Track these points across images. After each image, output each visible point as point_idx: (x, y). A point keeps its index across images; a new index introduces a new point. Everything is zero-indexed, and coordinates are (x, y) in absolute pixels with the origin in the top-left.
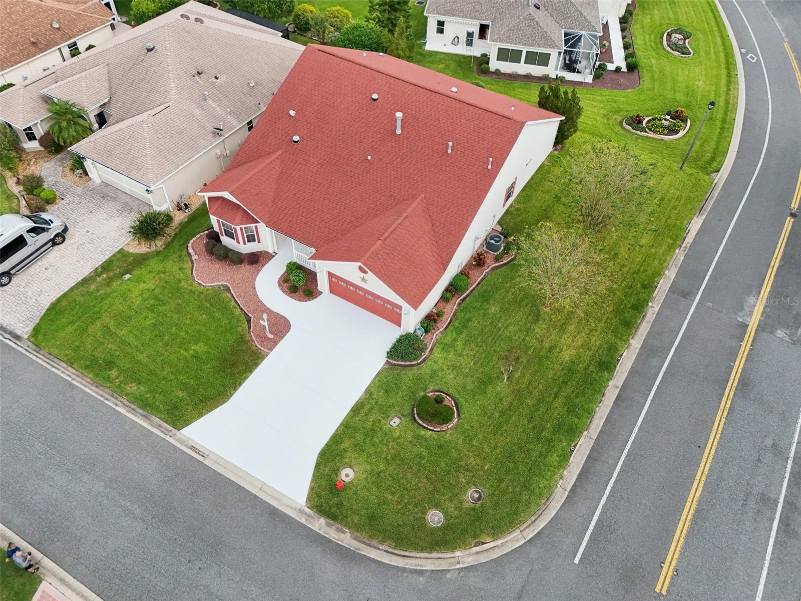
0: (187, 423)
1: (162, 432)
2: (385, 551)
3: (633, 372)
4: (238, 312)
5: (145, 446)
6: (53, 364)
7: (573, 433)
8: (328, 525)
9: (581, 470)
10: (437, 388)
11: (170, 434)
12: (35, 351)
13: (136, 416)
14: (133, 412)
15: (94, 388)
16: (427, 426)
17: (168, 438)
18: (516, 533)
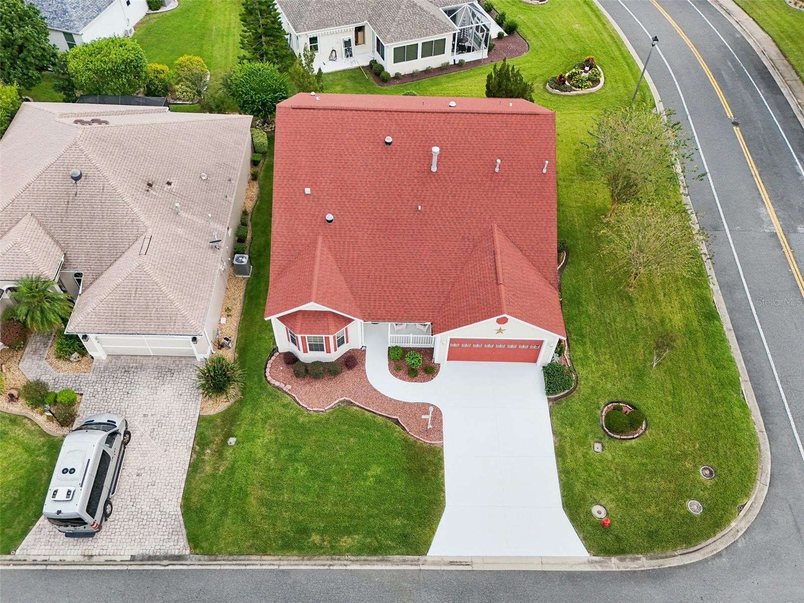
0: (427, 544)
1: (411, 565)
2: (681, 555)
3: (730, 311)
4: (380, 420)
5: (409, 585)
6: (243, 562)
7: (734, 384)
8: (621, 560)
9: (760, 410)
10: (607, 401)
11: (420, 563)
12: (211, 560)
13: (374, 565)
14: (366, 562)
15: (308, 562)
16: (626, 437)
17: (422, 567)
18: (758, 485)
